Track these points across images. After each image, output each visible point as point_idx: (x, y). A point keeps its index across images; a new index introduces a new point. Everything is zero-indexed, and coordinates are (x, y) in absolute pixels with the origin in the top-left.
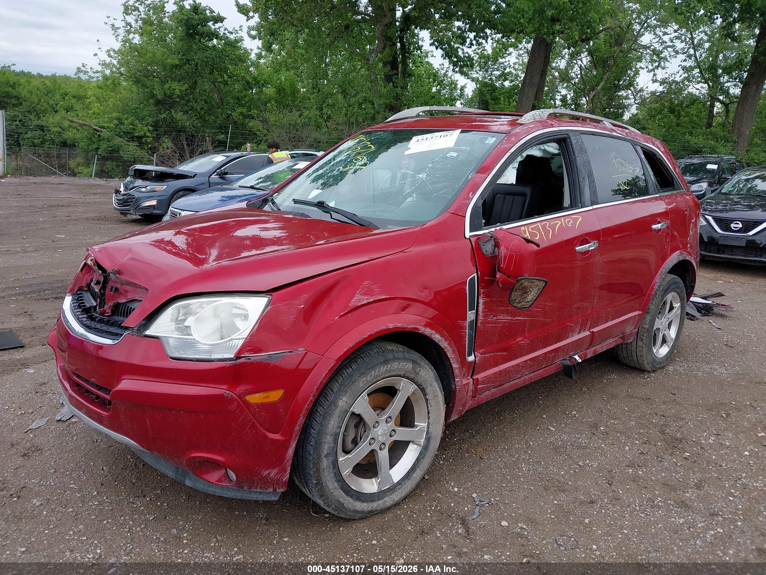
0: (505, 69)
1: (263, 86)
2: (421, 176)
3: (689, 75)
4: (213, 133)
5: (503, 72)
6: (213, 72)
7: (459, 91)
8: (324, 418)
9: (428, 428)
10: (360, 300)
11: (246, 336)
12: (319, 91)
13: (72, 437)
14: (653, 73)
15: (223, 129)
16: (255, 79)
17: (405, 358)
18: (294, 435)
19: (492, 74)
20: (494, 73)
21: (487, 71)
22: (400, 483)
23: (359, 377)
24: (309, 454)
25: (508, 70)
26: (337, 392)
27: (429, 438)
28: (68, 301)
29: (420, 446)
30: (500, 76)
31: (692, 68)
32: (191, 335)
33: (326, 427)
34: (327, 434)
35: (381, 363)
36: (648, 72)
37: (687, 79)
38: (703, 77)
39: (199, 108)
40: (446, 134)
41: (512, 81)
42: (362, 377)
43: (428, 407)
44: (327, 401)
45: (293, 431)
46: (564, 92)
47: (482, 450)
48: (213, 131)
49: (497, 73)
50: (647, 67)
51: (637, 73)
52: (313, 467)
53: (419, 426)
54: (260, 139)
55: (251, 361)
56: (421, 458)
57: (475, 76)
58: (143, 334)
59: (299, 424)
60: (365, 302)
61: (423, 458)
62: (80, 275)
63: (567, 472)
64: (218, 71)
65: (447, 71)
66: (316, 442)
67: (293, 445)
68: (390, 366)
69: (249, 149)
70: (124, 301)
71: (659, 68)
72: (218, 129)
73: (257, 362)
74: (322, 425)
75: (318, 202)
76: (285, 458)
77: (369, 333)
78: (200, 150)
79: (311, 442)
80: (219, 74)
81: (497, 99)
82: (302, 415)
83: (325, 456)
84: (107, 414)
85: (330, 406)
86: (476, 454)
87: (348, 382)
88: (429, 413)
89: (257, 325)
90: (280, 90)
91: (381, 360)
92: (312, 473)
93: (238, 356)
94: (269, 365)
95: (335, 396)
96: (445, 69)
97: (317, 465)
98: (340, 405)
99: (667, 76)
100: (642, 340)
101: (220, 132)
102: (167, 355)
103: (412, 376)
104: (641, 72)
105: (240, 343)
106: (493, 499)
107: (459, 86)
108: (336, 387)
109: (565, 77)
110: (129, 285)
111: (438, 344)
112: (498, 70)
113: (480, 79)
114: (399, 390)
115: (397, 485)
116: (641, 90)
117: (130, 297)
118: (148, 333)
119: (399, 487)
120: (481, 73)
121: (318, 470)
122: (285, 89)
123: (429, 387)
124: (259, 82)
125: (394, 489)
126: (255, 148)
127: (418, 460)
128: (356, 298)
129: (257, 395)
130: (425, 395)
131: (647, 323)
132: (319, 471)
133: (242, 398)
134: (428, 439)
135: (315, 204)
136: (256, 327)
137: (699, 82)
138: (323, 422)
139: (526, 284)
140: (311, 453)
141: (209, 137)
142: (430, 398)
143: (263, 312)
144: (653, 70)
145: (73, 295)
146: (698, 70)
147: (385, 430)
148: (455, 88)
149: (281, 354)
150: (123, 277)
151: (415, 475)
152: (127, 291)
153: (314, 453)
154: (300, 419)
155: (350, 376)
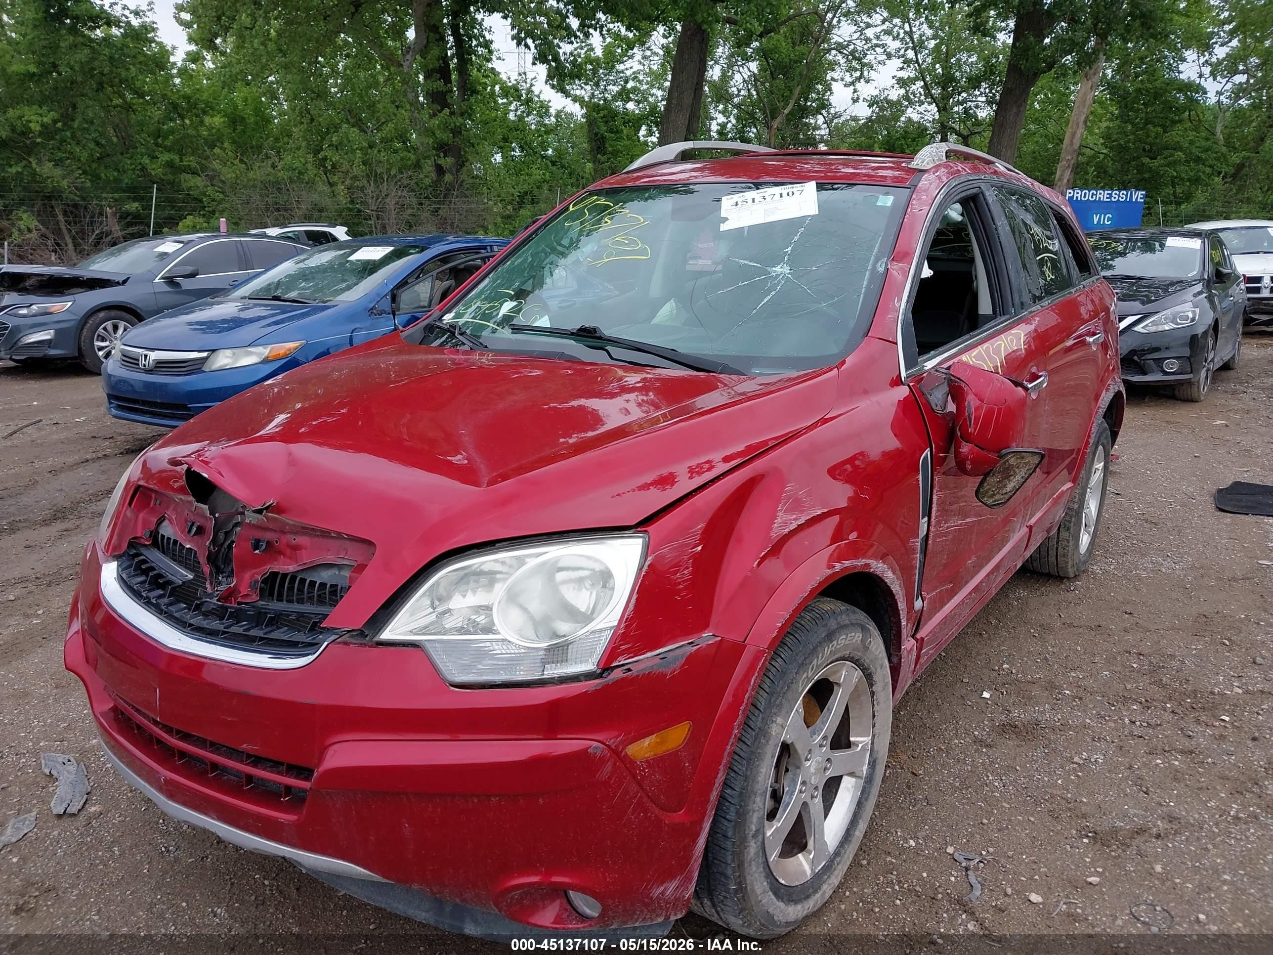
0: (626, 82)
1: (204, 112)
2: (778, 269)
3: (907, 92)
4: (116, 200)
5: (624, 88)
6: (103, 87)
7: (553, 119)
8: (748, 763)
9: (872, 743)
10: (785, 524)
11: (615, 623)
12: (312, 120)
13: (110, 848)
14: (852, 88)
15: (138, 192)
16: (187, 98)
17: (852, 624)
18: (709, 808)
19: (606, 90)
20: (608, 88)
21: (597, 85)
22: (837, 853)
23: (797, 673)
24: (725, 836)
25: (630, 85)
26: (764, 710)
27: (875, 761)
28: (109, 572)
29: (861, 778)
30: (620, 93)
31: (912, 81)
32: (498, 633)
33: (753, 781)
34: (755, 794)
35: (824, 640)
36: (845, 86)
37: (906, 97)
38: (928, 94)
39: (84, 156)
40: (790, 191)
41: (638, 102)
42: (801, 672)
43: (873, 706)
44: (749, 730)
45: (708, 801)
46: (721, 119)
47: (905, 758)
48: (116, 196)
49: (615, 89)
50: (842, 80)
51: (828, 88)
52: (733, 861)
53: (862, 742)
54: (211, 209)
55: (634, 672)
56: (863, 800)
57: (578, 92)
58: (376, 639)
59: (717, 785)
60: (793, 526)
61: (866, 799)
62: (129, 514)
63: (1067, 780)
64: (112, 86)
65: (532, 85)
66: (737, 812)
67: (707, 826)
68: (835, 642)
69: (223, 228)
70: (291, 568)
71: (862, 80)
72: (124, 192)
73: (644, 675)
74: (746, 778)
75: (579, 330)
76: (691, 857)
77: (809, 588)
78: (97, 232)
79: (728, 813)
80: (114, 92)
81: (617, 132)
82: (721, 767)
83: (753, 836)
84: (293, 818)
85: (756, 738)
86: (902, 768)
87: (780, 686)
88: (874, 716)
89: (635, 596)
90: (235, 120)
91: (823, 635)
92: (729, 872)
93: (606, 667)
94: (663, 675)
95: (763, 718)
96: (528, 81)
97: (739, 855)
98: (774, 733)
99: (876, 92)
100: (1068, 529)
101: (129, 198)
102: (444, 680)
103: (857, 655)
104: (835, 86)
105: (604, 640)
106: (984, 853)
107: (553, 111)
108: (761, 699)
109: (722, 95)
110: (304, 534)
111: (889, 587)
112: (614, 85)
113: (587, 99)
114: (838, 684)
115: (834, 858)
116: (837, 116)
117: (307, 558)
118: (387, 635)
119: (838, 859)
120: (588, 88)
121: (741, 865)
122: (243, 118)
123: (879, 670)
124: (195, 105)
125: (831, 866)
126: (205, 225)
127: (860, 805)
128: (779, 520)
129: (647, 742)
130: (871, 685)
131: (1076, 500)
132: (743, 865)
133: (622, 751)
134: (873, 764)
135: (572, 334)
136: (633, 601)
137: (921, 103)
138: (749, 773)
139: (1012, 461)
140: (730, 834)
141: (111, 208)
142: (879, 689)
143: (640, 569)
144: (853, 83)
145: (117, 558)
146: (922, 83)
147: (819, 763)
148: (547, 113)
149: (678, 651)
150: (288, 520)
151: (857, 833)
152: (296, 548)
153: (734, 834)
154: (719, 776)
155: (783, 673)
